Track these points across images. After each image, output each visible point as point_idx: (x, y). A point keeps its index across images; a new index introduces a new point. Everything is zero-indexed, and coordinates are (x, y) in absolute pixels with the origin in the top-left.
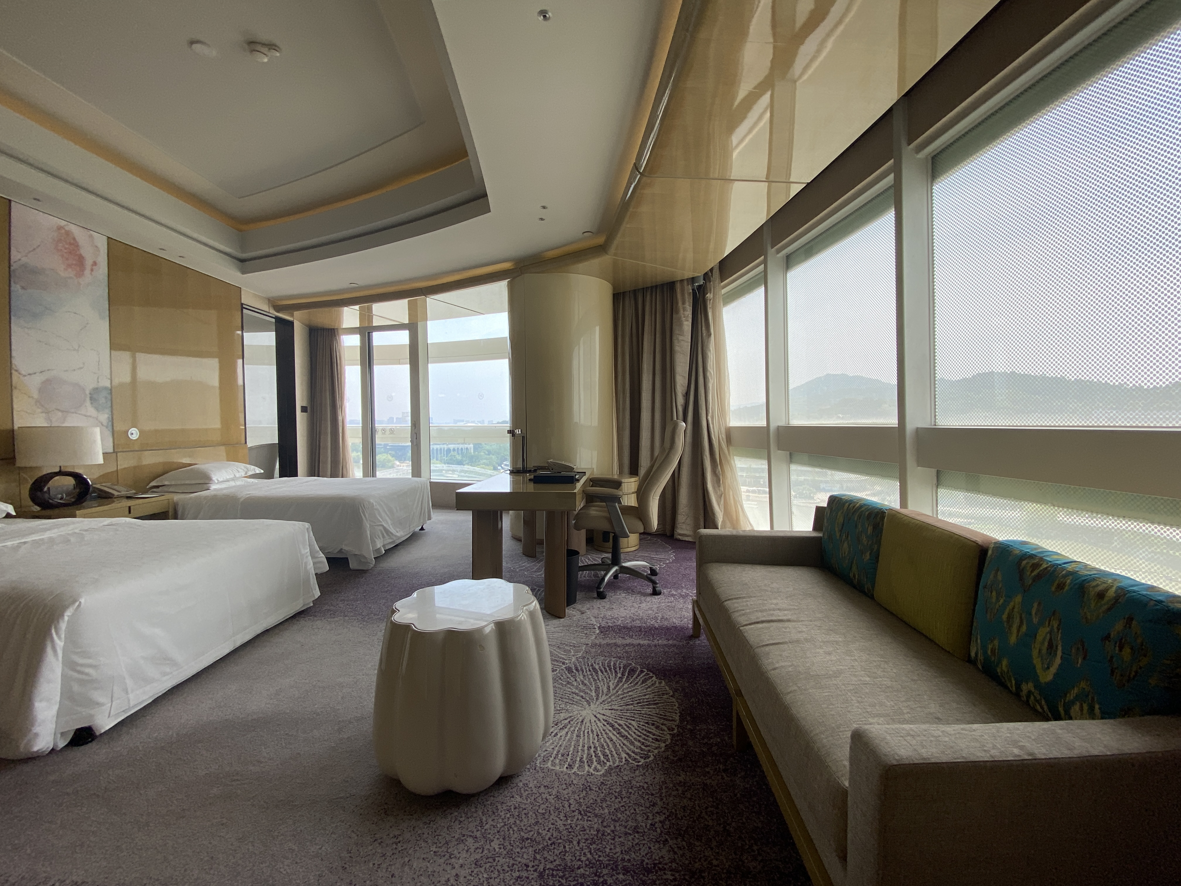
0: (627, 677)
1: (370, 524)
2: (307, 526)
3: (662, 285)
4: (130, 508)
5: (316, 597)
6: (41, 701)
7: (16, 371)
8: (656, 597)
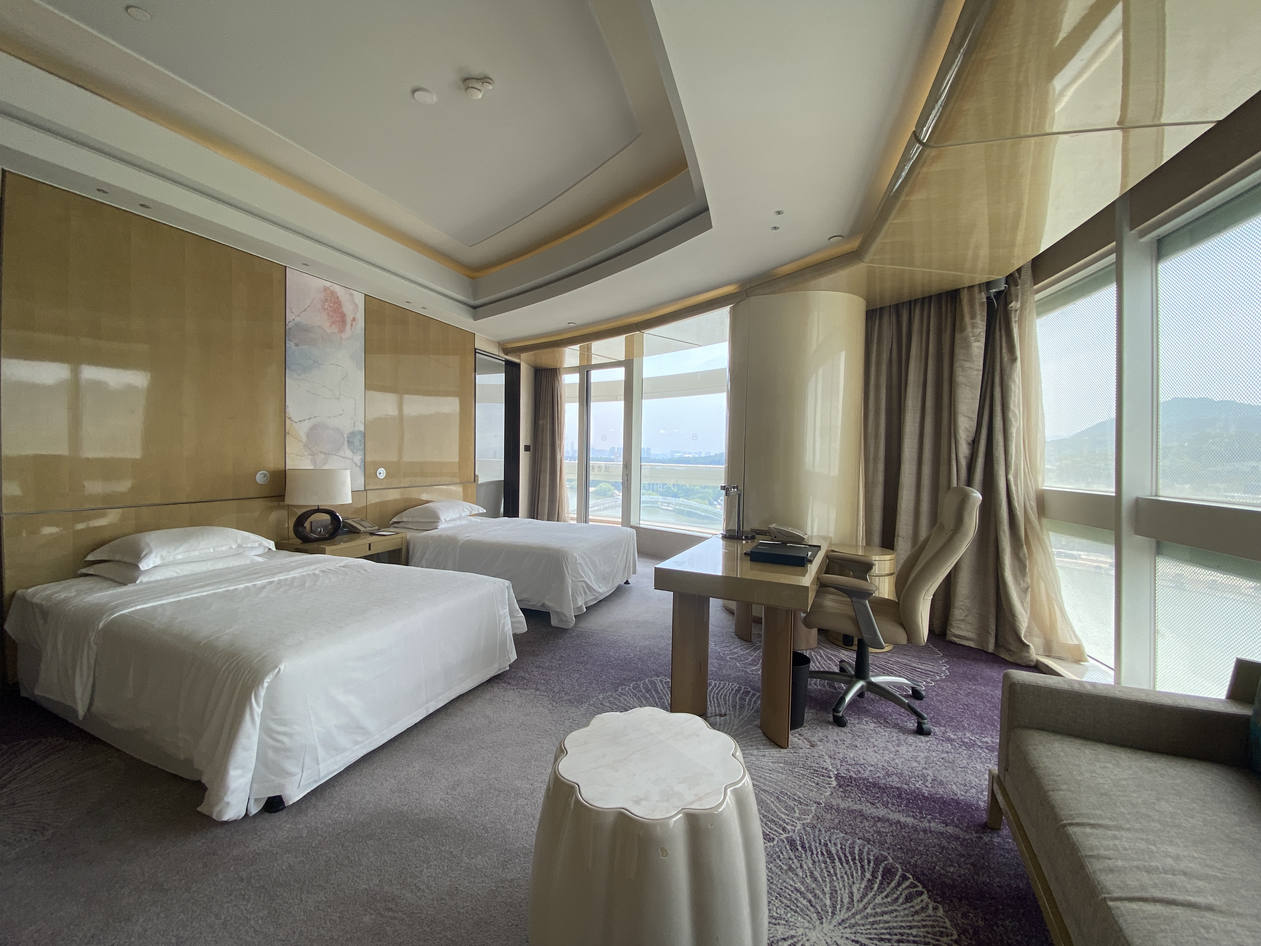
0: (881, 883)
1: (572, 580)
2: (507, 584)
3: (939, 296)
4: (370, 545)
5: (512, 661)
6: (236, 768)
7: (289, 418)
8: (922, 737)
